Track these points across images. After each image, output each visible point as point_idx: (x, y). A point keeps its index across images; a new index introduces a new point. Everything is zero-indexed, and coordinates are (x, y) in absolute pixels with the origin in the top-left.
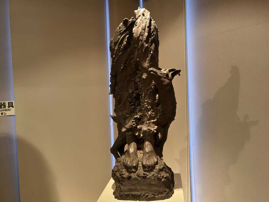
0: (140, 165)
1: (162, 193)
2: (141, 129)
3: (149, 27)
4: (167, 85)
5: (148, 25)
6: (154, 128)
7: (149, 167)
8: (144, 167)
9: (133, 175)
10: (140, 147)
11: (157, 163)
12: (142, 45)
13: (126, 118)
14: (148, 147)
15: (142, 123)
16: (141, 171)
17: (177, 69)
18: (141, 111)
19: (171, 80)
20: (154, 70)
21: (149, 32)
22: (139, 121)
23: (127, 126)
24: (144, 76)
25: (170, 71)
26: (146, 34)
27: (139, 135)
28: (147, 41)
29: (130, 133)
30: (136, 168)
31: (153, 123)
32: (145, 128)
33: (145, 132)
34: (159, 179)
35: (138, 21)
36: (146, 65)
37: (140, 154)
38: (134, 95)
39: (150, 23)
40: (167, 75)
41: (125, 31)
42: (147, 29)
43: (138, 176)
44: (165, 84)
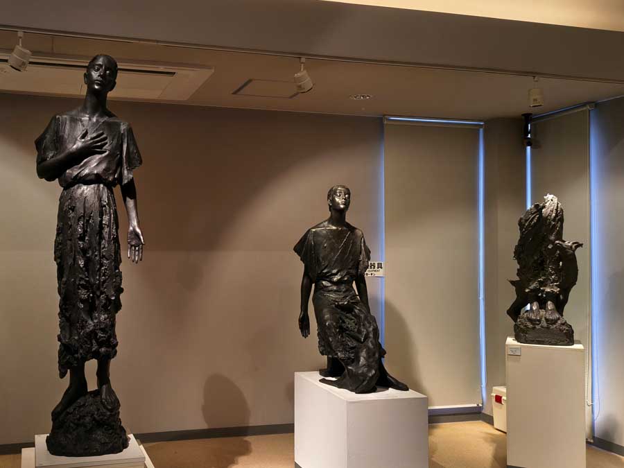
0: (543, 319)
1: (563, 341)
2: (544, 291)
3: (557, 210)
4: (571, 255)
5: (555, 208)
6: (557, 290)
7: (552, 320)
8: (547, 320)
9: (538, 327)
10: (542, 305)
11: (559, 319)
12: (550, 223)
13: (530, 281)
14: (550, 305)
15: (545, 286)
16: (545, 324)
17: (581, 243)
18: (544, 275)
19: (574, 251)
20: (560, 242)
21: (556, 214)
22: (543, 284)
23: (532, 287)
24: (550, 247)
25: (573, 243)
26: (554, 215)
27: (542, 296)
28: (554, 220)
29: (533, 294)
30: (540, 321)
31: (556, 285)
32: (548, 290)
33: (548, 293)
34: (560, 330)
35: (547, 204)
36: (552, 238)
37: (542, 312)
38: (539, 261)
39: (557, 206)
40: (571, 247)
41: (535, 212)
42: (554, 211)
43: (542, 327)
44: (569, 253)
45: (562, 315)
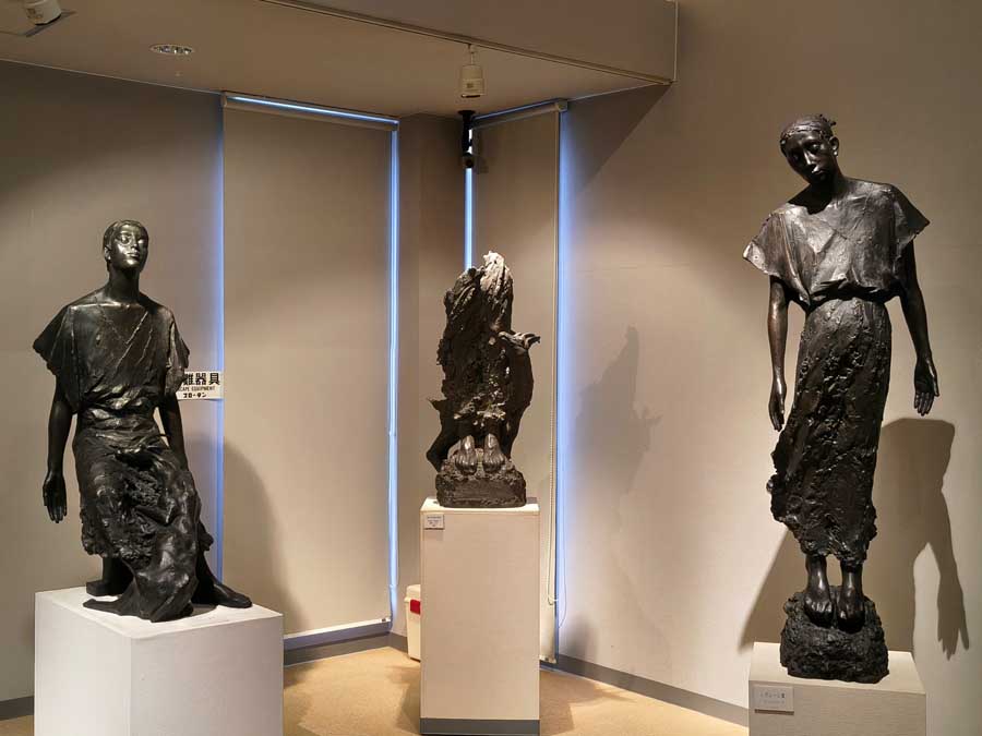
0: (480, 464)
1: (509, 501)
2: (482, 416)
3: (502, 279)
4: (522, 355)
5: (500, 276)
6: (501, 415)
7: (493, 466)
8: (485, 466)
9: (471, 478)
10: (479, 442)
11: (503, 463)
12: (492, 302)
13: (461, 400)
14: (491, 441)
15: (485, 408)
16: (481, 472)
17: (537, 336)
18: (483, 390)
19: (527, 349)
20: (507, 335)
21: (502, 286)
22: (480, 405)
23: (463, 411)
24: (492, 342)
25: (527, 336)
26: (498, 287)
27: (479, 424)
28: (498, 297)
29: (466, 422)
30: (474, 468)
31: (500, 407)
32: (488, 415)
33: (488, 419)
34: (506, 482)
35: (488, 269)
36: (495, 327)
37: (479, 453)
38: (475, 367)
39: (504, 274)
40: (523, 342)
41: (471, 282)
42: (499, 281)
43: (478, 478)
44: (519, 353)
45: (509, 458)
